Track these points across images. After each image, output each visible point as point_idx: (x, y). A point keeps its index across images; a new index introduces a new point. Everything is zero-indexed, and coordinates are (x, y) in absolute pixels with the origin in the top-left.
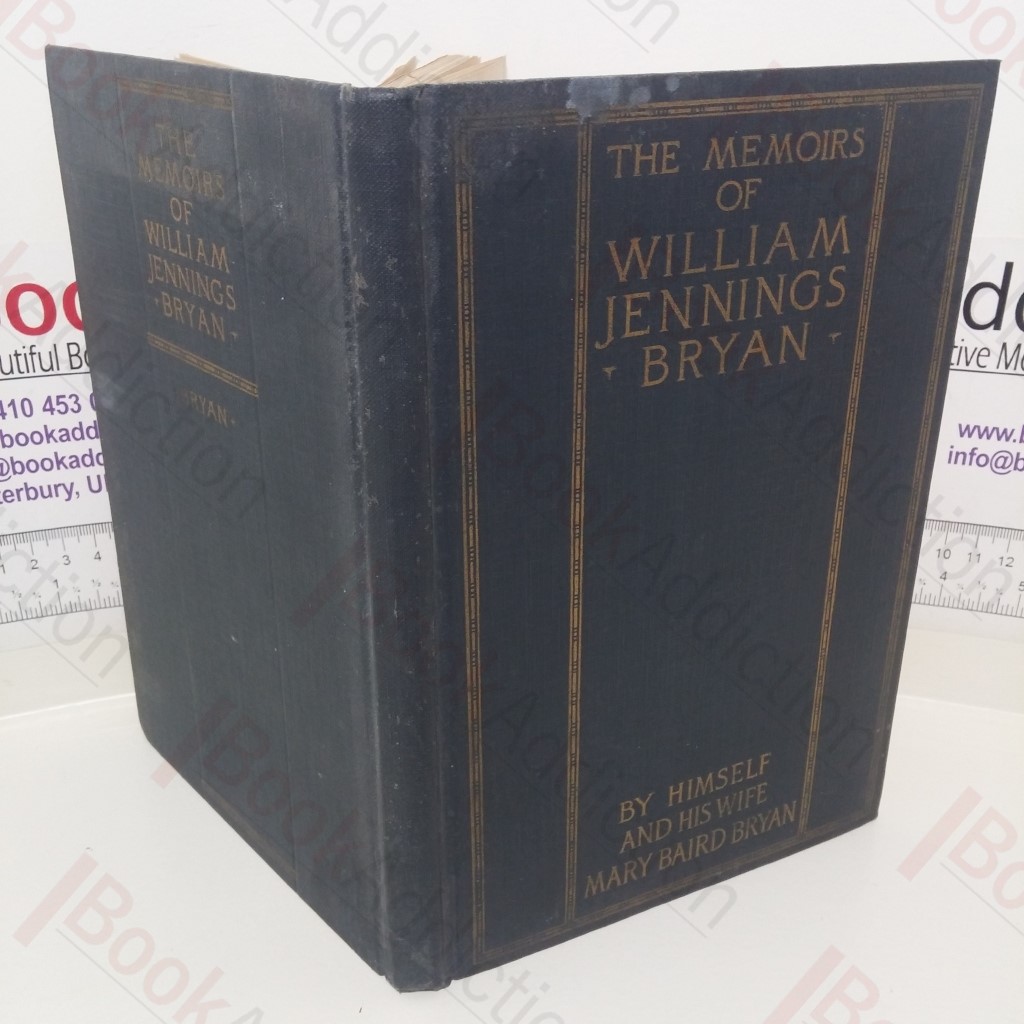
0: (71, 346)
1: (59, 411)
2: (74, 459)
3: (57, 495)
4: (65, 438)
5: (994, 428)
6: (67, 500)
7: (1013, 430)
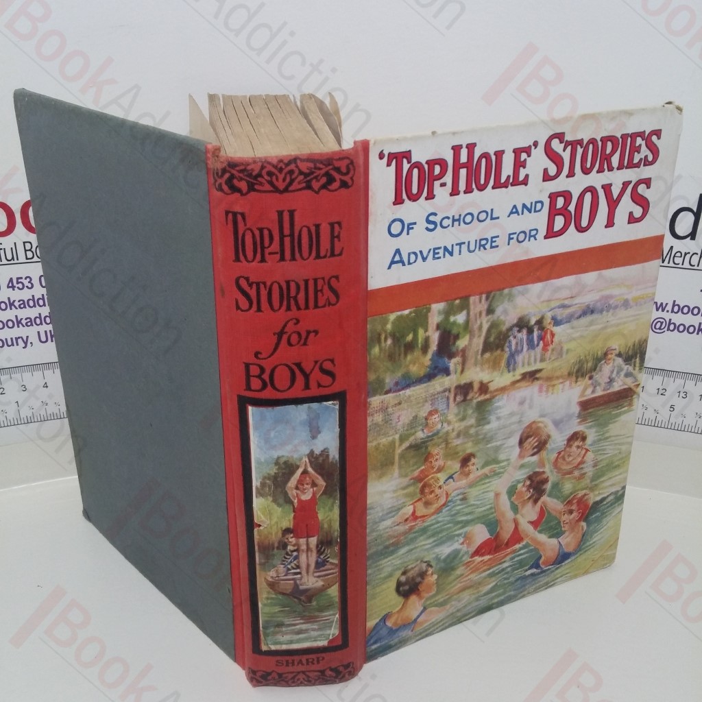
0: (26, 244)
1: (18, 288)
2: (28, 320)
3: (17, 345)
4: (22, 306)
6: (24, 348)
7: (667, 304)
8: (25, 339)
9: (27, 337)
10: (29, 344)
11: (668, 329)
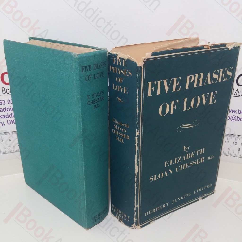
0: (3, 88)
2: (4, 116)
4: (1, 111)
5: (231, 110)
6: (2, 126)
7: (236, 110)
8: (2, 123)
9: (3, 122)
10: (4, 125)
11: (237, 120)
